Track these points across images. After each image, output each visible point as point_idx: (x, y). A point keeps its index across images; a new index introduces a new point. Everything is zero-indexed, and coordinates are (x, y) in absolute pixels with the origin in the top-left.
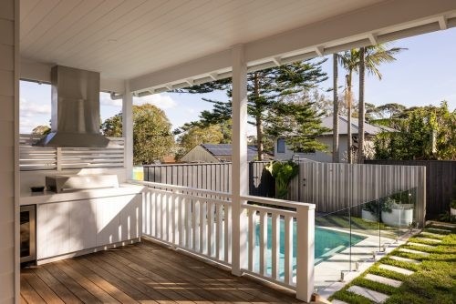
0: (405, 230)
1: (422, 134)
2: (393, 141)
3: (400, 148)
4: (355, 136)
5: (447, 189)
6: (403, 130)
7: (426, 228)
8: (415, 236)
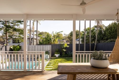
0: (48, 60)
1: (49, 38)
2: (43, 40)
3: (45, 41)
4: (32, 38)
5: (54, 50)
6: (45, 37)
7: (51, 59)
8: (50, 60)
